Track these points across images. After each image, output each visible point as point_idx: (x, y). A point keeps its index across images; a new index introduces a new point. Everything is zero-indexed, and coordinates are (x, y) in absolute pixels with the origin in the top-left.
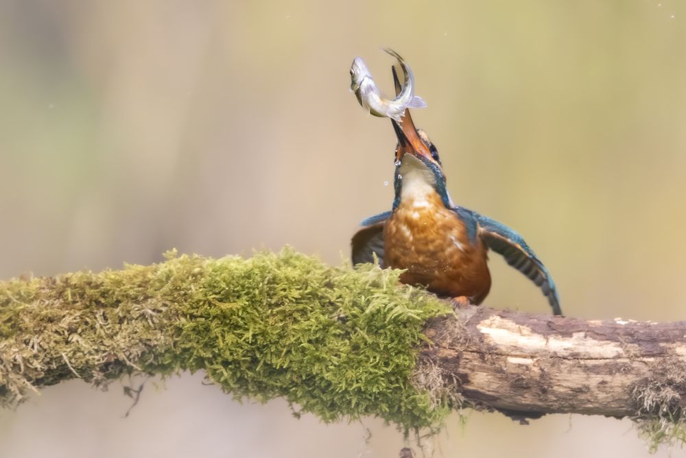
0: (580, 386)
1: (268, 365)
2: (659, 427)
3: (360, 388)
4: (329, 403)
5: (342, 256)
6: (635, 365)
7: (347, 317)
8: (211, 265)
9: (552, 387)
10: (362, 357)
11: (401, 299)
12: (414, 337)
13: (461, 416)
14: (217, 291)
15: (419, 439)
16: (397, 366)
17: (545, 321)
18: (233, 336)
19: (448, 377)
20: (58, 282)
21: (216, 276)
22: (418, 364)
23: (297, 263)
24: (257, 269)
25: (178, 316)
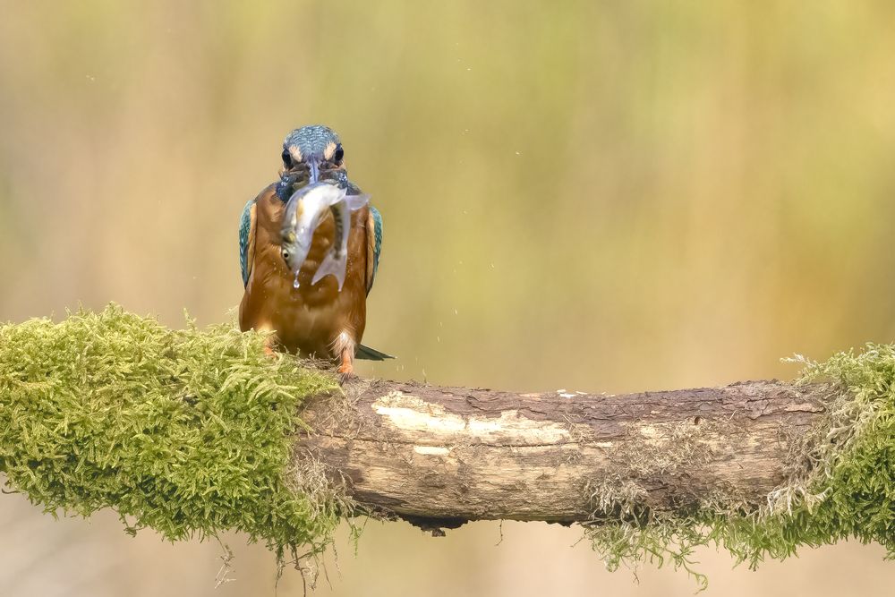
0: (512, 483)
1: (90, 464)
2: (620, 536)
3: (216, 491)
4: (175, 513)
5: (187, 315)
6: (587, 451)
7: (196, 397)
8: (10, 332)
9: (475, 485)
10: (217, 450)
11: (268, 371)
12: (287, 422)
13: (353, 527)
14: (20, 367)
15: (297, 560)
16: (265, 461)
17: (463, 396)
18: (43, 426)
19: (334, 475)
21: (17, 347)
22: (293, 459)
23: (127, 326)
24: (73, 336)
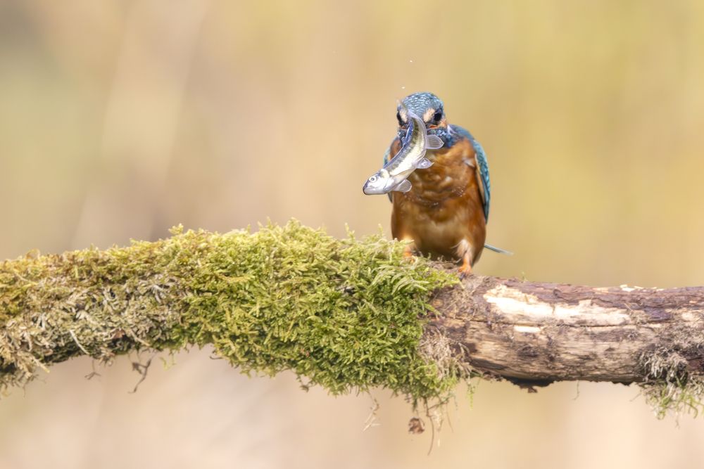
0: (587, 354)
1: (275, 338)
2: (667, 393)
3: (368, 359)
4: (338, 375)
5: (348, 229)
6: (642, 331)
7: (353, 289)
8: (217, 240)
9: (559, 355)
10: (369, 328)
11: (407, 270)
12: (421, 308)
14: (224, 266)
15: (428, 409)
16: (405, 337)
17: (551, 289)
18: (240, 310)
19: (455, 347)
20: (65, 260)
21: (222, 251)
22: (425, 335)
23: (303, 236)
24: (263, 243)
25: (185, 291)
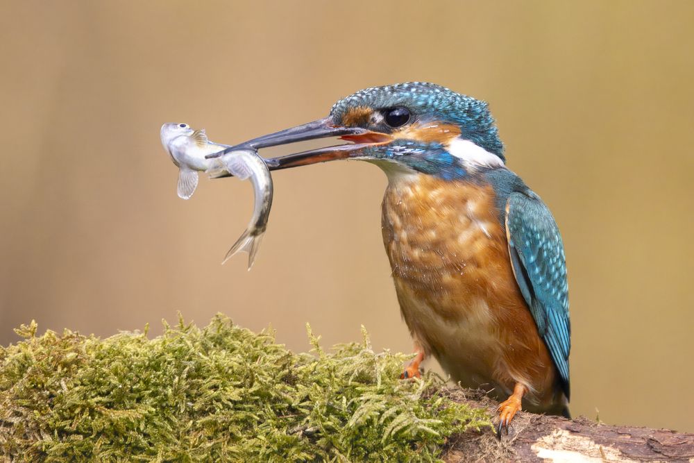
5: (310, 332)
7: (318, 431)
8: (94, 348)
11: (406, 401)
14: (104, 391)
17: (643, 438)
21: (101, 366)
23: (236, 343)
24: (171, 354)
25: (39, 431)
